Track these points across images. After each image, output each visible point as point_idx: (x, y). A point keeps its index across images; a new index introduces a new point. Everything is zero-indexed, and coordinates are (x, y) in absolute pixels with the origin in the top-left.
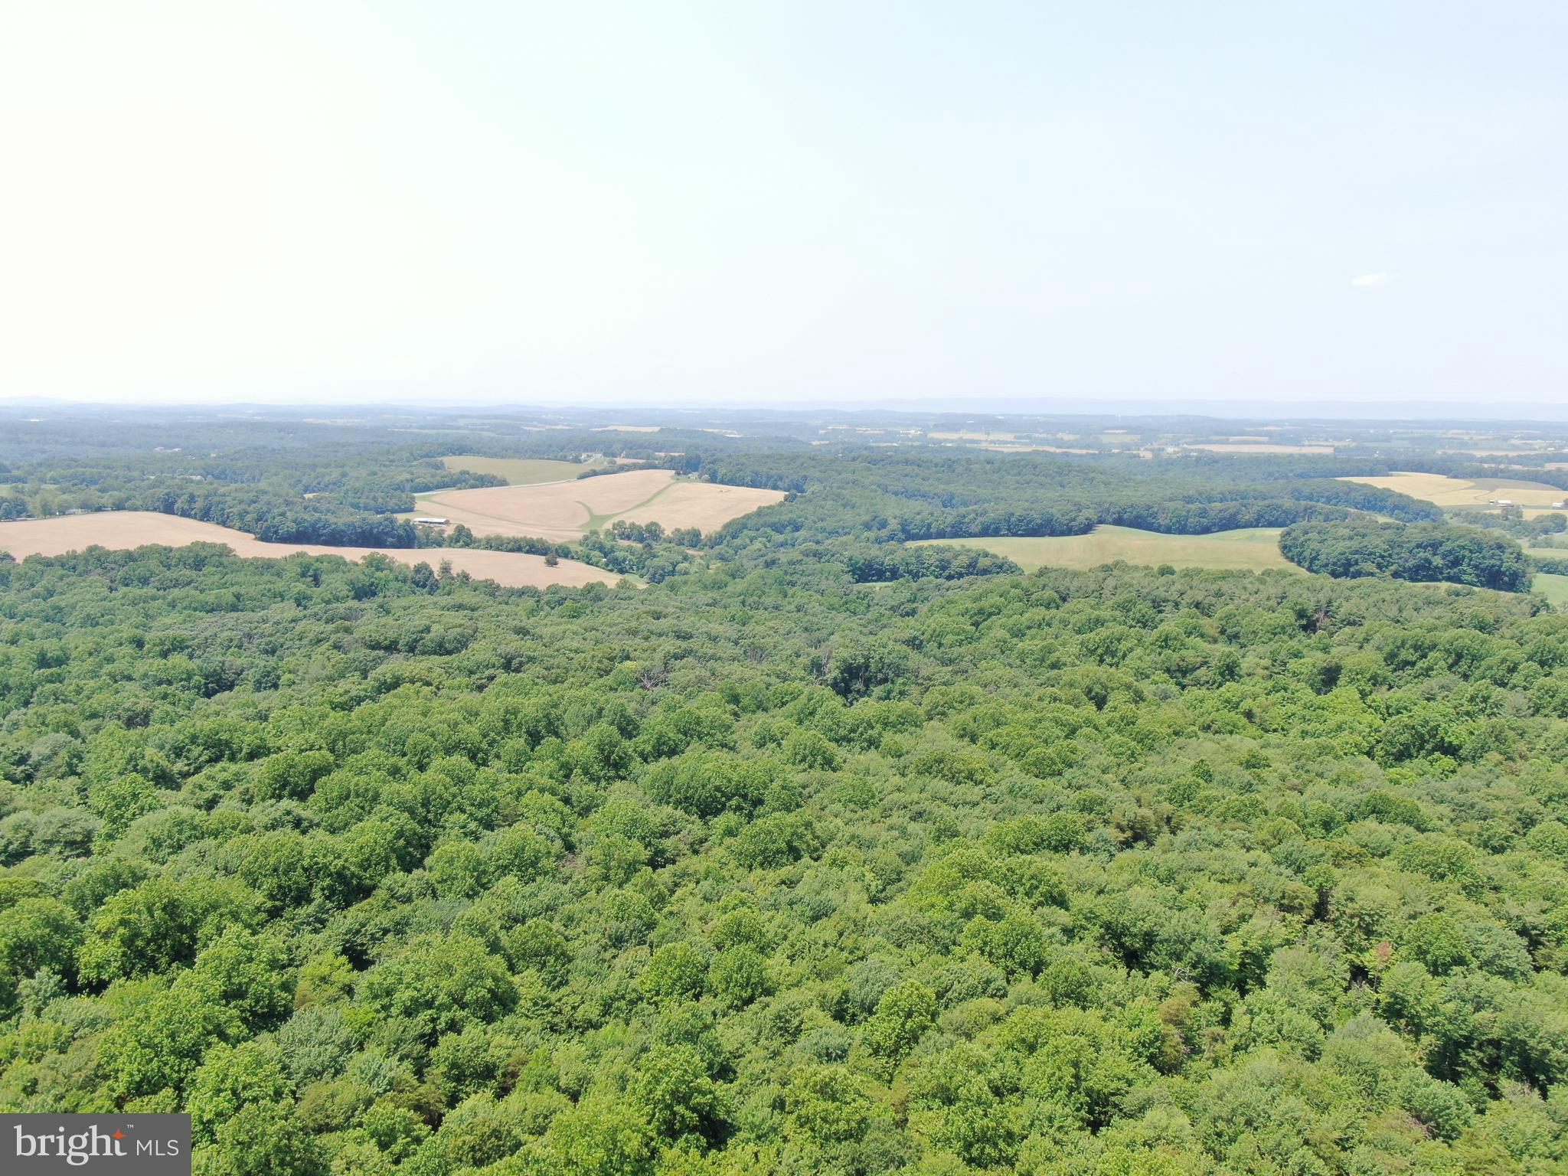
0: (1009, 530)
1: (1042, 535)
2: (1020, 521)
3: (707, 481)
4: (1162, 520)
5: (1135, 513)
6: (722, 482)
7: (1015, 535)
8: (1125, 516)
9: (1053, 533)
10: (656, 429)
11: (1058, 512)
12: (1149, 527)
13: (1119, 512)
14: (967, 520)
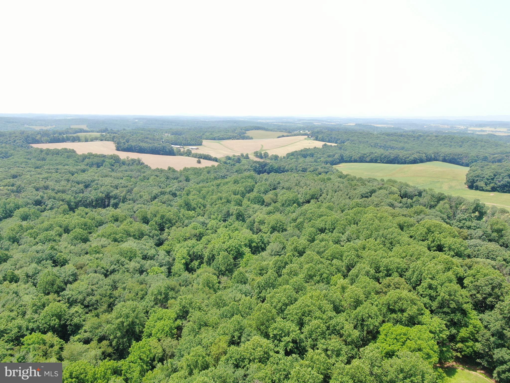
0: (381, 160)
1: (395, 163)
2: (385, 157)
3: (314, 140)
4: (465, 161)
5: (451, 157)
6: (319, 141)
7: (383, 163)
8: (446, 158)
9: (398, 163)
10: (354, 124)
12: (458, 164)
14: (365, 156)
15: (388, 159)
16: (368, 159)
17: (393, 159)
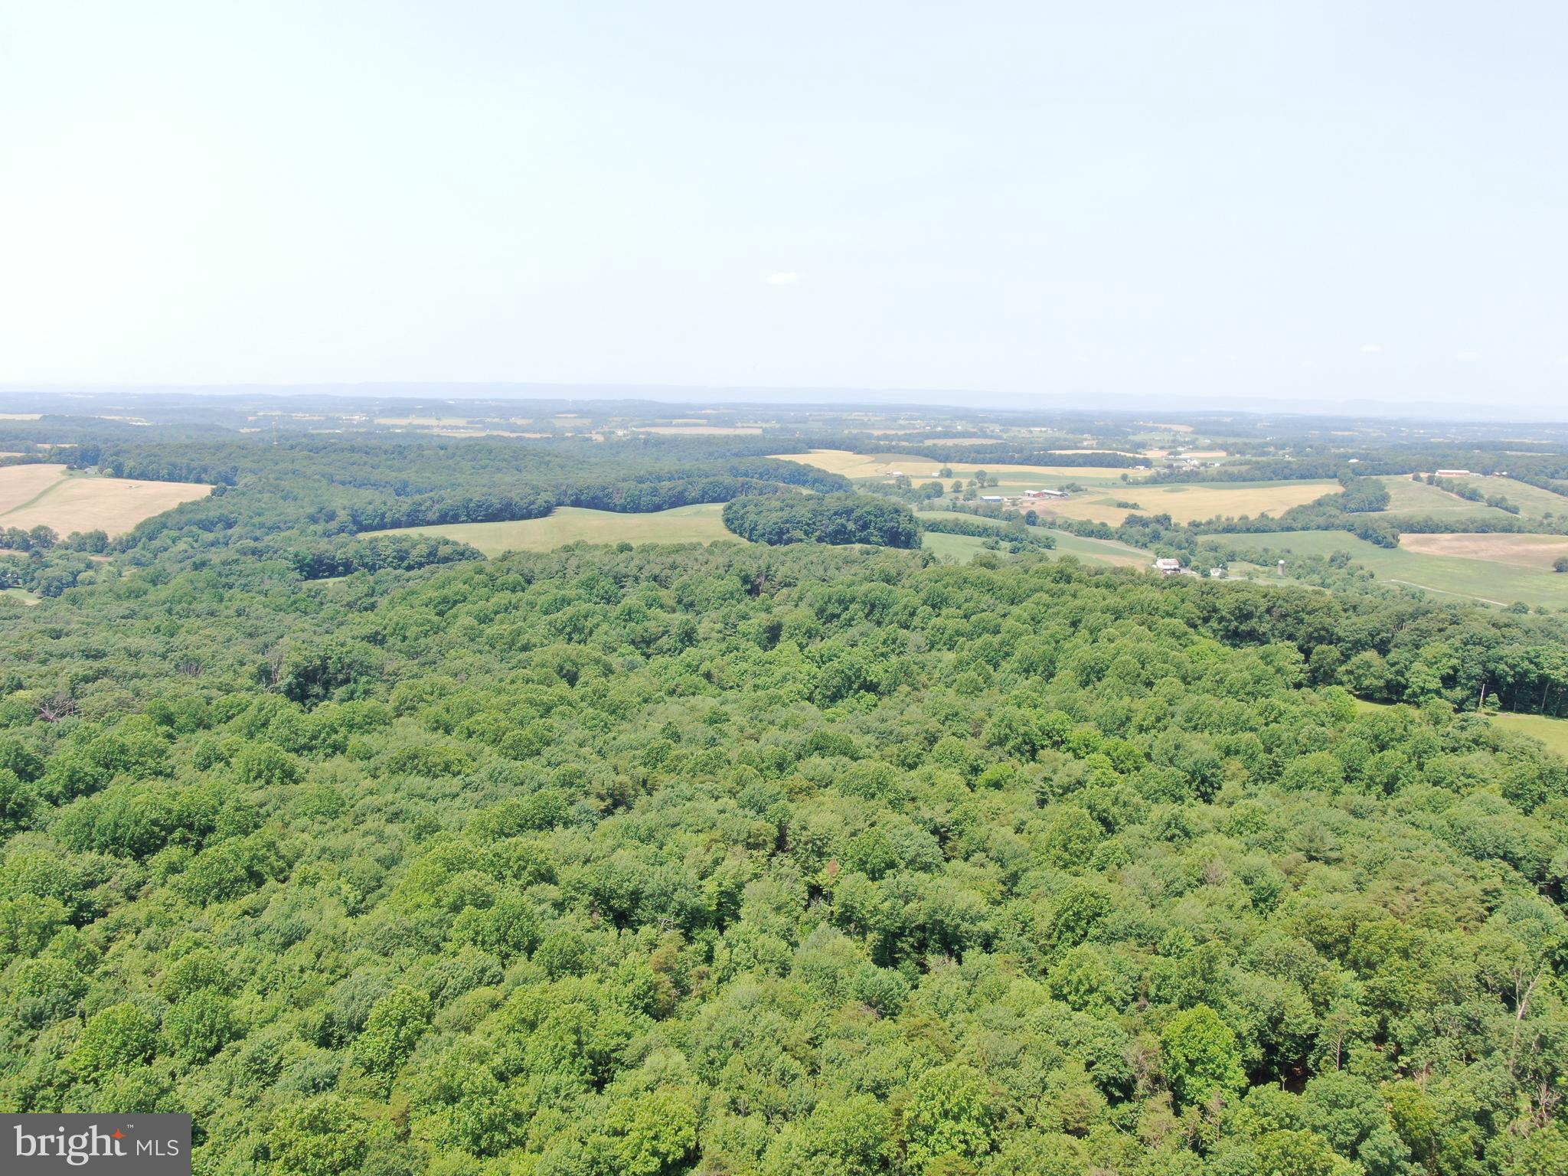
0: (468, 515)
1: (503, 520)
2: (481, 506)
3: (111, 476)
4: (617, 500)
5: (591, 494)
7: (475, 521)
8: (583, 498)
9: (513, 517)
11: (517, 495)
12: (606, 507)
13: (576, 494)
14: (423, 508)
15: (487, 509)
16: (432, 516)
17: (501, 510)
